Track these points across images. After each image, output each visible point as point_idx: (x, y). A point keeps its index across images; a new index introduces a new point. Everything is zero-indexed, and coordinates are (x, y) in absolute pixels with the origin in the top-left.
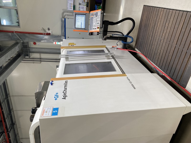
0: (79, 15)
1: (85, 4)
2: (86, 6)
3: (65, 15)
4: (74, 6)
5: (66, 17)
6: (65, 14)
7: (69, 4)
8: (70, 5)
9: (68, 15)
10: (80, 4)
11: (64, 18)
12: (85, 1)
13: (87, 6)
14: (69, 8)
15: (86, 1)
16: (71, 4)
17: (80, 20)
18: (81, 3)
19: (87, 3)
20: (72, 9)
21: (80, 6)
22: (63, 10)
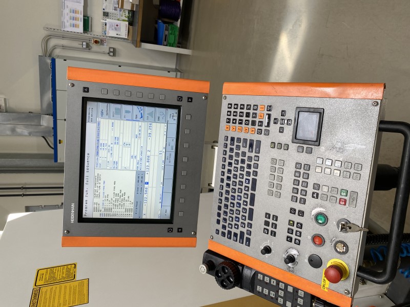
0: (118, 112)
1: (125, 15)
2: (127, 23)
3: (55, 47)
4: (84, 20)
5: (57, 52)
6: (53, 42)
7: (66, 11)
8: (73, 15)
9: (64, 47)
10: (106, 14)
11: (50, 56)
12: (125, 7)
13: (131, 23)
14: (67, 24)
15: (128, 7)
16: (74, 12)
17: (127, 151)
18: (110, 10)
19: (132, 13)
20: (80, 29)
21: (108, 21)
22: (47, 29)
